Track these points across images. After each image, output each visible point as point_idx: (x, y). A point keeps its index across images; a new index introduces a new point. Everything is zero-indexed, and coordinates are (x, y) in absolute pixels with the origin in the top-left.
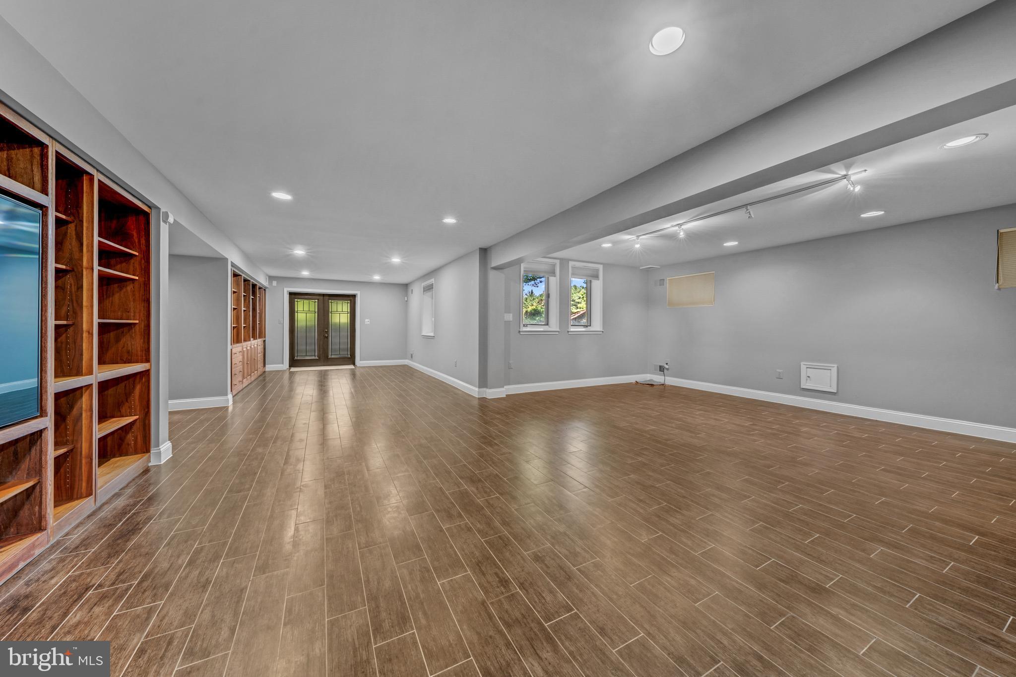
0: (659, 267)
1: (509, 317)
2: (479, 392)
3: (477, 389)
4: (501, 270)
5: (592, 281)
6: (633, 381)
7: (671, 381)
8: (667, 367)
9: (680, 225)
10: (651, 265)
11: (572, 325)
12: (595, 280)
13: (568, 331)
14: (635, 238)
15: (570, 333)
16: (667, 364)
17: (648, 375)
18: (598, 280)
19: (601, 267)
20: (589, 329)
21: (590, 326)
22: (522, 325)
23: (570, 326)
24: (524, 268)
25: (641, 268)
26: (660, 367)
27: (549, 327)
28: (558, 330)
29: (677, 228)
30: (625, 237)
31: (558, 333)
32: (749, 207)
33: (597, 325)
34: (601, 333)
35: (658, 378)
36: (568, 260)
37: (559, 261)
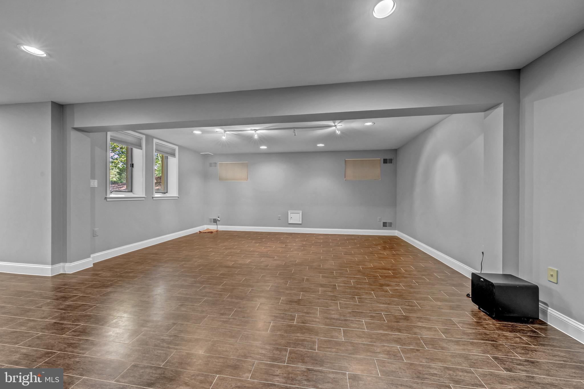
0: (213, 154)
1: (95, 183)
2: (52, 270)
3: (49, 267)
4: (86, 133)
5: (169, 157)
6: (197, 231)
7: (221, 228)
8: (219, 219)
9: (256, 130)
10: (209, 152)
11: (156, 192)
12: (171, 156)
13: (153, 197)
14: (223, 132)
15: (154, 199)
16: (219, 217)
17: (205, 226)
18: (175, 158)
19: (177, 148)
20: (167, 195)
21: (167, 193)
22: (108, 192)
23: (154, 192)
24: (111, 136)
25: (201, 153)
26: (214, 219)
27: (134, 194)
28: (144, 196)
29: (253, 132)
30: (218, 129)
31: (144, 199)
32: (295, 129)
33: (173, 191)
34: (177, 198)
35: (213, 227)
36: (153, 137)
37: (144, 136)
